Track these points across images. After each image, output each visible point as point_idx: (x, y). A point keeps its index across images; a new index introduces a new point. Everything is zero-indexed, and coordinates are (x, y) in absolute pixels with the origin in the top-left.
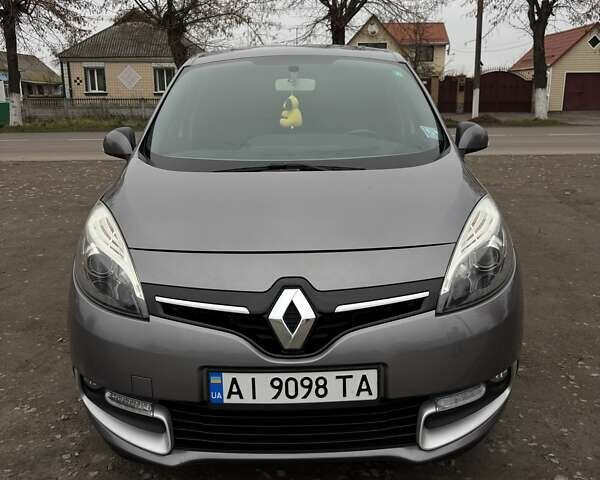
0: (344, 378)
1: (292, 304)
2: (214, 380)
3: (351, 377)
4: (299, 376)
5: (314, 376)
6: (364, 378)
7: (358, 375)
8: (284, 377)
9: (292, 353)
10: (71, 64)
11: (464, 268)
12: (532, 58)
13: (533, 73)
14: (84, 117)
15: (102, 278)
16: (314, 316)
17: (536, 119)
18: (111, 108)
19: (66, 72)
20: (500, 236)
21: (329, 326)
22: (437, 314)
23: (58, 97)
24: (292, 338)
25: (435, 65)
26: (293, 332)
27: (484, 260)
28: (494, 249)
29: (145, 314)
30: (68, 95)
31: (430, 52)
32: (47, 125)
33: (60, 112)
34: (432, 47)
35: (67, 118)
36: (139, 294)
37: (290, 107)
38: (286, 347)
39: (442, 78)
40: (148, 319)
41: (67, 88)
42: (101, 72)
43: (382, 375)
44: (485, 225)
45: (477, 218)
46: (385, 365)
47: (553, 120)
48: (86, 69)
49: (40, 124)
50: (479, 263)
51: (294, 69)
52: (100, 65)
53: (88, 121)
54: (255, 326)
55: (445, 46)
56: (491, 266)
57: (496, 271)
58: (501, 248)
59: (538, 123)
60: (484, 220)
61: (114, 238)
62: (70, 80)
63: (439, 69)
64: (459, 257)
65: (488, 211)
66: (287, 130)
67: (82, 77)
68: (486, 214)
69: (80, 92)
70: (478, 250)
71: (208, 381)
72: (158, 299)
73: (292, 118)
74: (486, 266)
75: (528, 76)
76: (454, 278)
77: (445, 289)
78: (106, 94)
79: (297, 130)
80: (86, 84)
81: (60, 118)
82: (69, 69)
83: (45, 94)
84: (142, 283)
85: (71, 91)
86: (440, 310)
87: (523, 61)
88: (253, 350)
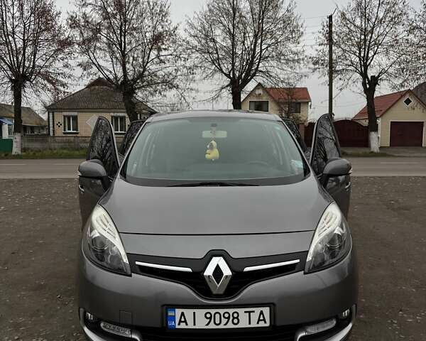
0: (249, 312)
1: (218, 266)
2: (170, 313)
3: (254, 312)
4: (222, 311)
5: (231, 311)
6: (262, 313)
7: (258, 310)
8: (213, 311)
9: (218, 297)
10: (55, 113)
11: (320, 246)
12: (366, 111)
13: (367, 121)
14: (63, 148)
15: (100, 252)
16: (231, 274)
17: (372, 152)
18: (81, 142)
19: (51, 118)
20: (342, 227)
21: (240, 279)
22: (305, 273)
23: (45, 135)
24: (218, 287)
25: (302, 115)
26: (218, 283)
27: (332, 241)
28: (338, 235)
29: (129, 272)
30: (51, 134)
31: (298, 107)
32: (37, 154)
33: (46, 145)
34: (300, 103)
35: (50, 149)
36: (125, 260)
37: (212, 148)
38: (214, 293)
39: (306, 124)
40: (131, 276)
41: (51, 129)
42: (75, 118)
43: (272, 312)
44: (332, 220)
45: (327, 216)
46: (274, 304)
47: (383, 153)
48: (65, 116)
49: (31, 153)
50: (329, 243)
51: (214, 125)
52: (75, 114)
53: (65, 151)
54: (195, 280)
55: (308, 103)
56: (337, 245)
57: (340, 248)
58: (343, 234)
59: (373, 155)
60: (331, 218)
61: (109, 226)
62: (53, 124)
63: (305, 119)
64: (317, 239)
65: (334, 212)
66: (210, 161)
67: (62, 121)
68: (333, 214)
69: (60, 131)
70: (328, 235)
71: (167, 314)
72: (137, 263)
73: (213, 154)
74: (333, 245)
75: (365, 123)
76: (314, 252)
77: (309, 258)
78: (77, 133)
79: (216, 161)
80: (65, 126)
81: (45, 149)
82: (53, 117)
83: (36, 133)
84: (127, 254)
85: (54, 131)
86: (306, 270)
87: (361, 113)
88: (195, 295)
